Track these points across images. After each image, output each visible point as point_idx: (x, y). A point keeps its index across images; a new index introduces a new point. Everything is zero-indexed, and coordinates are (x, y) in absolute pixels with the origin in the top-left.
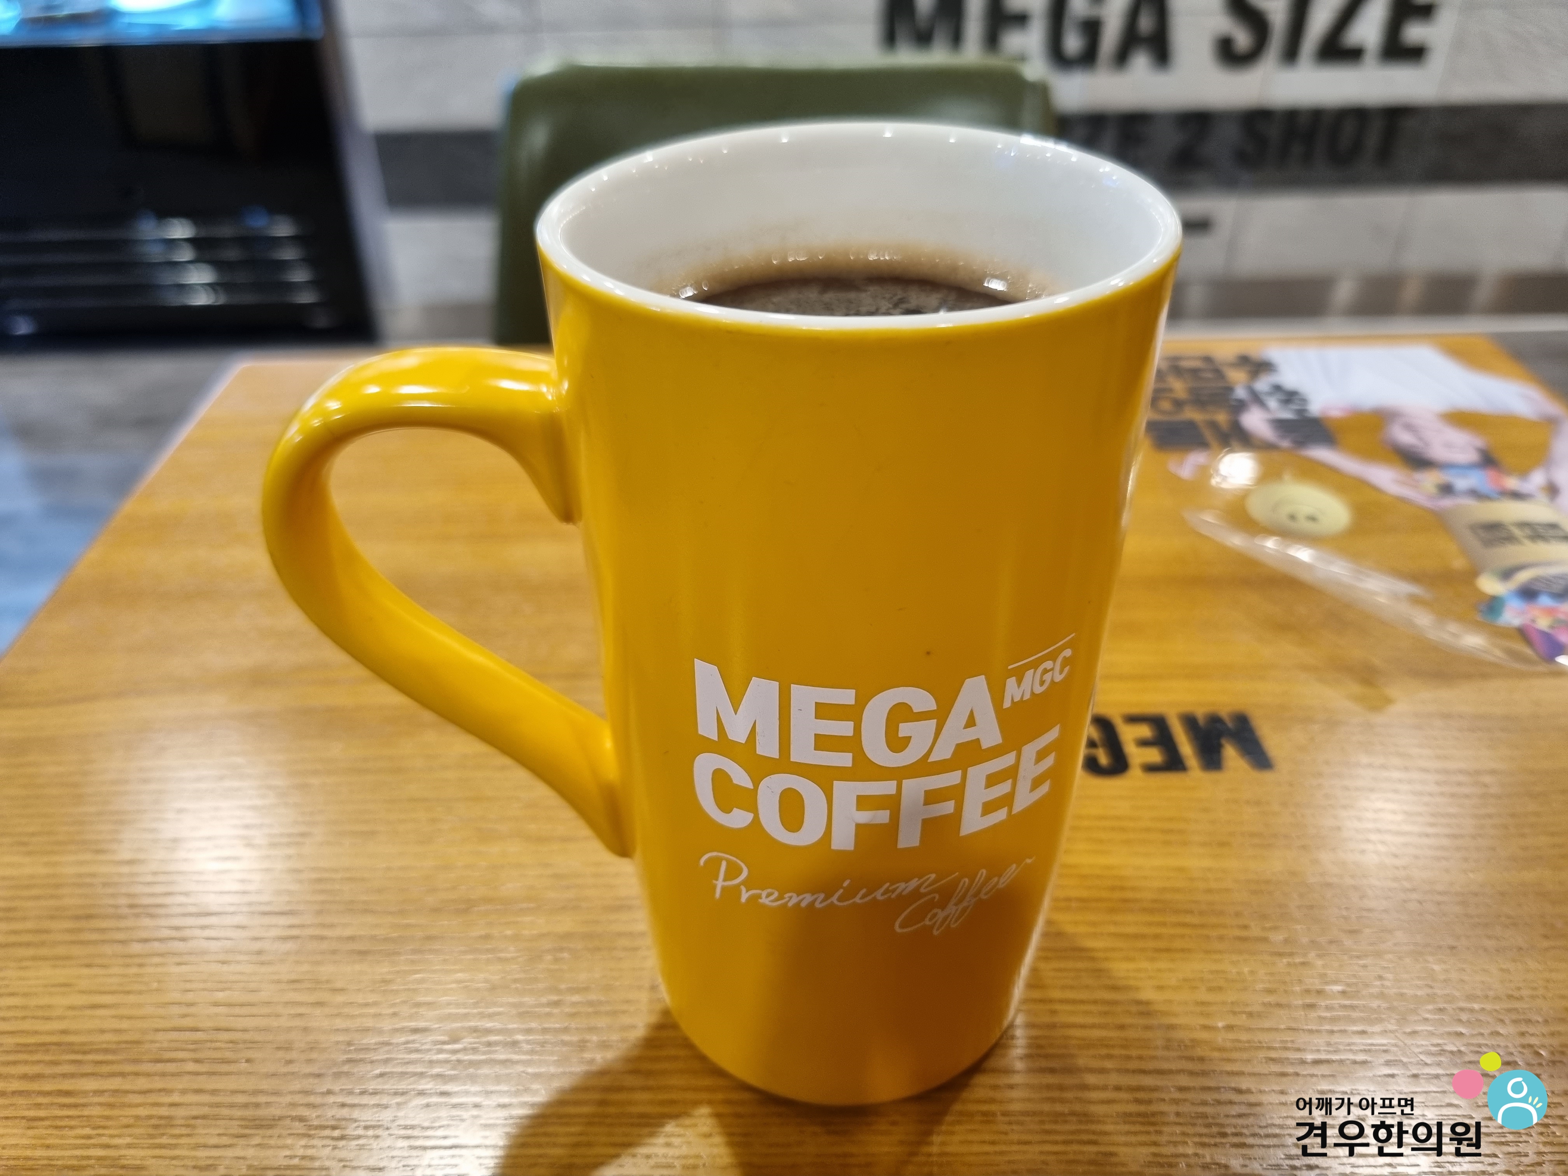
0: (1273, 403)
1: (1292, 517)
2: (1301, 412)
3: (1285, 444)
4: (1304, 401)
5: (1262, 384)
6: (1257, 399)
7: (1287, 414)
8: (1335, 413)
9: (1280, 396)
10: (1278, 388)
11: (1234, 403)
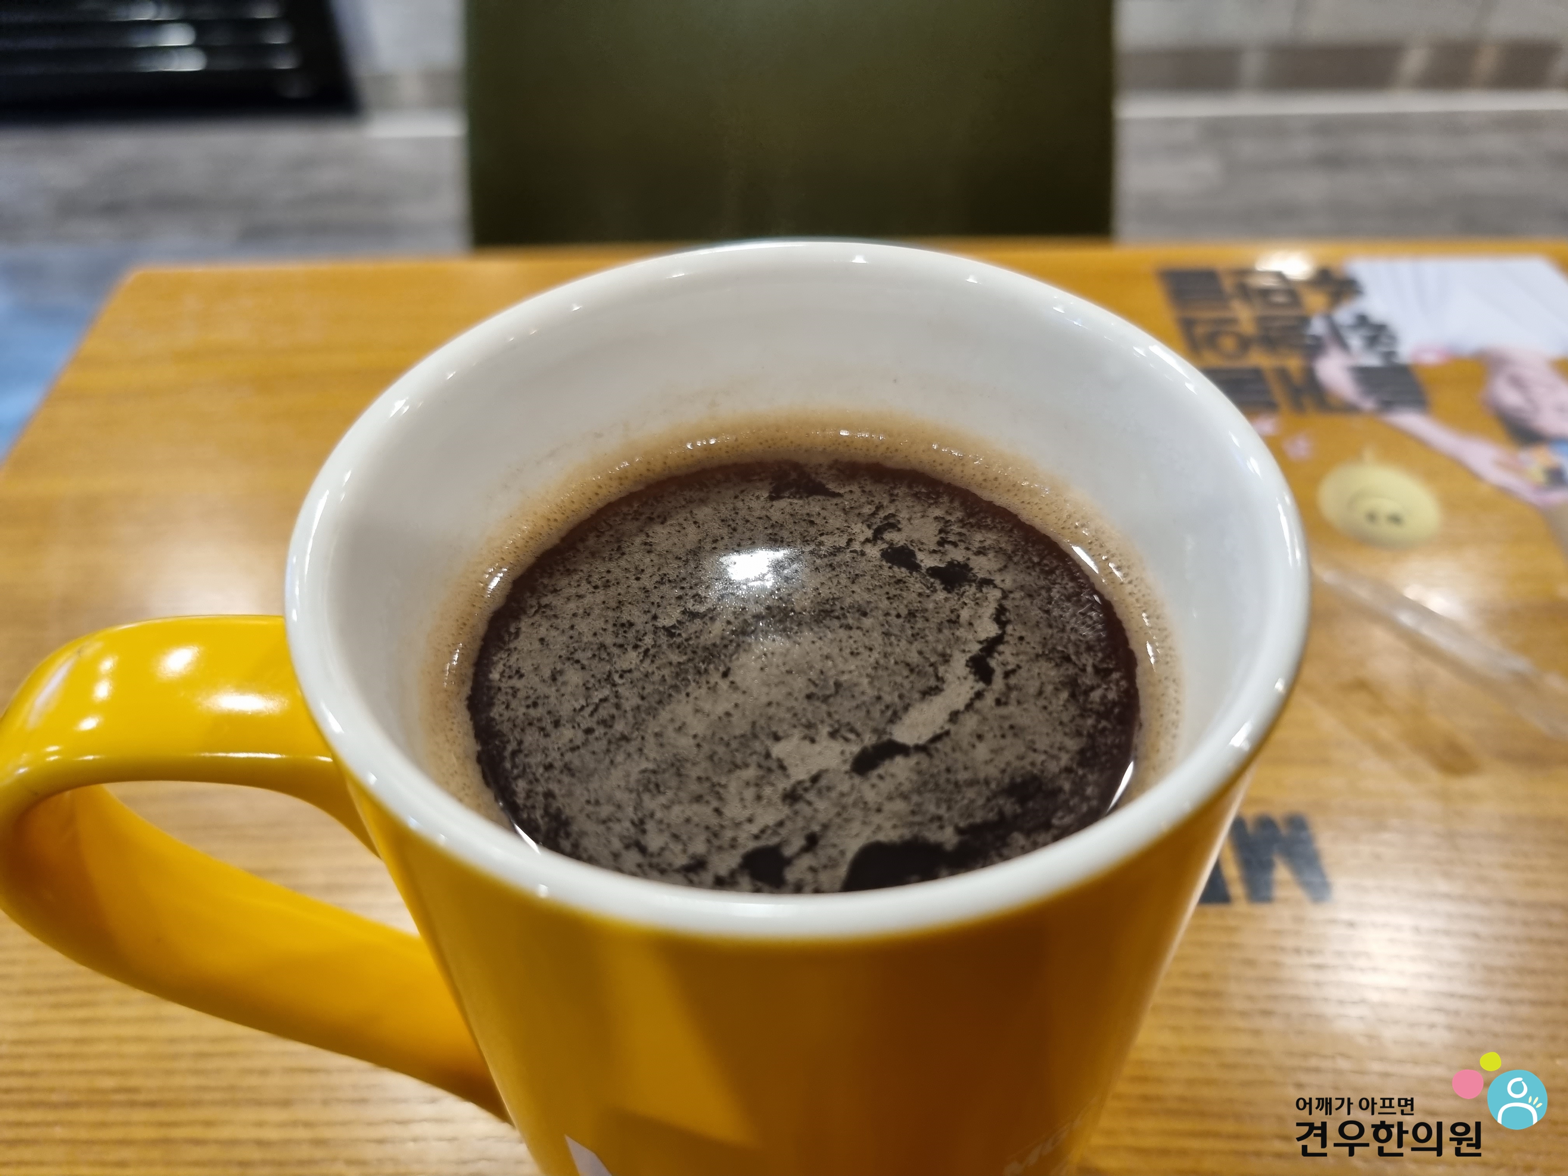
0: (1355, 341)
1: (1372, 517)
2: (1389, 355)
3: (1368, 404)
4: (1393, 339)
5: (1344, 315)
6: (1338, 337)
7: (1372, 360)
8: (1430, 358)
9: (1365, 332)
10: (1362, 321)
11: (1308, 342)
